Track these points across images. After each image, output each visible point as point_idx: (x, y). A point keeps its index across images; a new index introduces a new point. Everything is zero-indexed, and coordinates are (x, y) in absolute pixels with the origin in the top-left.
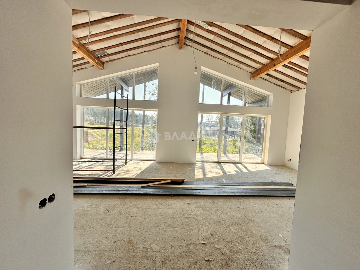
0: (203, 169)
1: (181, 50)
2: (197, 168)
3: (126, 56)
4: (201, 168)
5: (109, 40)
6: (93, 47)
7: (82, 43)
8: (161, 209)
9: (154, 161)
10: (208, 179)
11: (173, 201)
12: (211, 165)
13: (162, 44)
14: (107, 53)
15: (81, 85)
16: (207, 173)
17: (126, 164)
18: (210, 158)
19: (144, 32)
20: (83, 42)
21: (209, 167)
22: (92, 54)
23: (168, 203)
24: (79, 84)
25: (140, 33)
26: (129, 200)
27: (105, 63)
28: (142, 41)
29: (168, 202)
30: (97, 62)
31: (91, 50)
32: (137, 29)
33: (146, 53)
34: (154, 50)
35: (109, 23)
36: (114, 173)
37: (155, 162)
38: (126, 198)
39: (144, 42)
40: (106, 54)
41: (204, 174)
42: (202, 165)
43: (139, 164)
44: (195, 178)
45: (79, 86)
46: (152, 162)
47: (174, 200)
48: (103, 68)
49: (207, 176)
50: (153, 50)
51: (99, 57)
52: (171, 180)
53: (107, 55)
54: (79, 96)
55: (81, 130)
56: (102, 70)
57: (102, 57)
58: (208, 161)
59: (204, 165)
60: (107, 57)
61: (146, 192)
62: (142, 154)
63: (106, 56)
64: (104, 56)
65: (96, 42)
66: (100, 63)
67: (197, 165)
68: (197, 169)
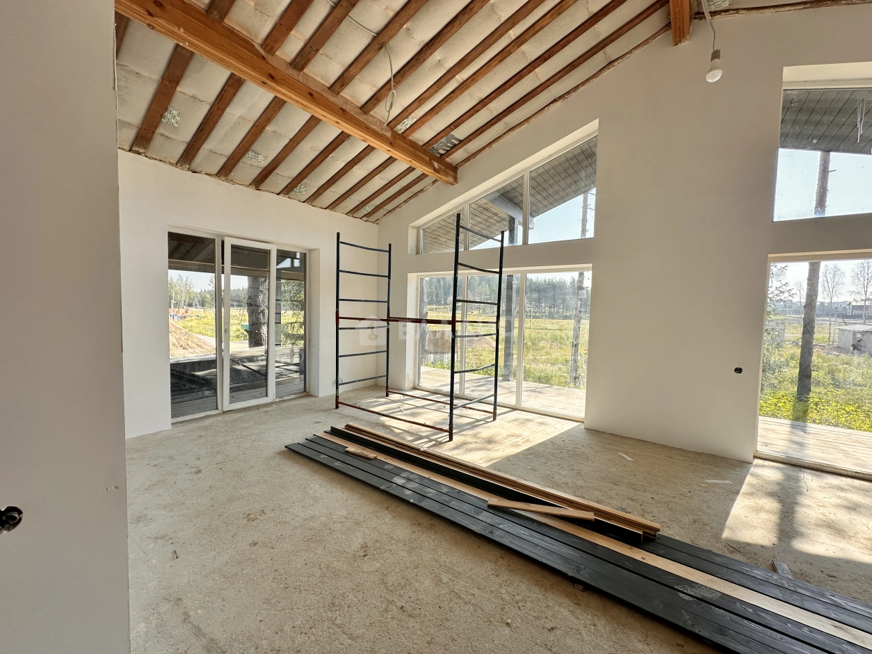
0: (787, 499)
1: (685, 44)
2: (752, 486)
3: (505, 134)
4: (772, 495)
5: (452, 101)
6: (424, 135)
7: (399, 132)
8: (507, 630)
9: (578, 423)
10: (805, 568)
11: (572, 613)
12: (841, 489)
13: (605, 54)
14: (456, 139)
15: (418, 228)
16: (803, 530)
17: (494, 419)
18: (846, 453)
19: (536, 36)
20: (401, 128)
21: (830, 498)
22: (424, 152)
23: (549, 613)
24: (413, 227)
25: (524, 47)
26: (434, 540)
27: (460, 166)
28: (537, 70)
29: (548, 606)
30: (437, 167)
31: (421, 144)
32: (514, 38)
33: (559, 104)
34: (583, 83)
35: (437, 55)
36: (451, 439)
37: (583, 426)
38: (431, 527)
39: (544, 72)
40: (457, 142)
41: (787, 526)
42: (788, 478)
43: (530, 425)
44: (726, 534)
45: (415, 231)
46: (570, 426)
47: (578, 611)
48: (456, 179)
49: (802, 545)
50: (577, 87)
51: (442, 155)
52: (597, 511)
53: (458, 144)
54: (414, 252)
55: (416, 327)
56: (453, 184)
57: (449, 153)
58: (827, 466)
59: (797, 480)
60: (458, 150)
61: (491, 528)
62: (559, 395)
63: (457, 147)
64: (452, 148)
65: (424, 119)
66: (447, 170)
67: (754, 475)
68: (751, 494)
